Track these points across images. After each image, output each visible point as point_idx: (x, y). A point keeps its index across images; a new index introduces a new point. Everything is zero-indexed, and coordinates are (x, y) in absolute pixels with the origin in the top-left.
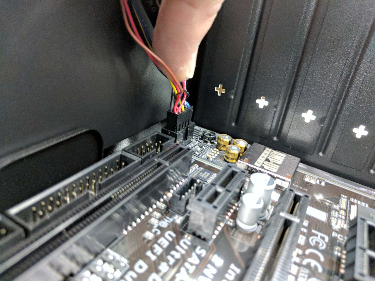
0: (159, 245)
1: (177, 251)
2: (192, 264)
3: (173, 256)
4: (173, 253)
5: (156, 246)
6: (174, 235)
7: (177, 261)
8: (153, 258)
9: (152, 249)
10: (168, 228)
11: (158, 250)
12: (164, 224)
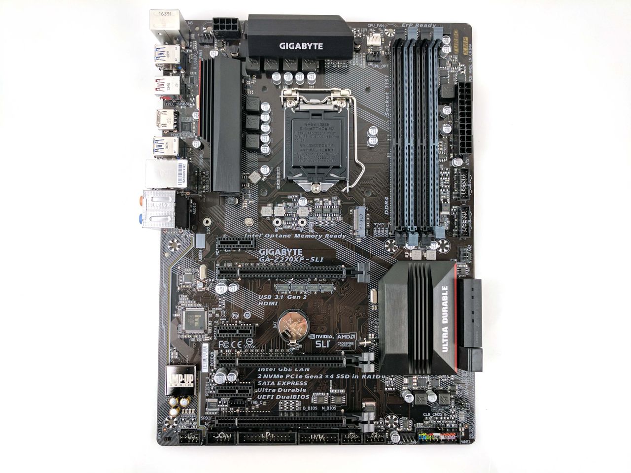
0: (266, 398)
1: (265, 391)
2: (267, 383)
3: (268, 391)
4: (266, 391)
5: (267, 398)
6: (259, 396)
7: (268, 388)
8: (273, 396)
9: (270, 398)
10: (257, 400)
11: (268, 396)
12: (256, 402)
